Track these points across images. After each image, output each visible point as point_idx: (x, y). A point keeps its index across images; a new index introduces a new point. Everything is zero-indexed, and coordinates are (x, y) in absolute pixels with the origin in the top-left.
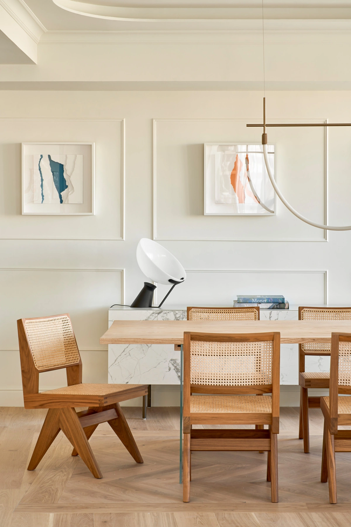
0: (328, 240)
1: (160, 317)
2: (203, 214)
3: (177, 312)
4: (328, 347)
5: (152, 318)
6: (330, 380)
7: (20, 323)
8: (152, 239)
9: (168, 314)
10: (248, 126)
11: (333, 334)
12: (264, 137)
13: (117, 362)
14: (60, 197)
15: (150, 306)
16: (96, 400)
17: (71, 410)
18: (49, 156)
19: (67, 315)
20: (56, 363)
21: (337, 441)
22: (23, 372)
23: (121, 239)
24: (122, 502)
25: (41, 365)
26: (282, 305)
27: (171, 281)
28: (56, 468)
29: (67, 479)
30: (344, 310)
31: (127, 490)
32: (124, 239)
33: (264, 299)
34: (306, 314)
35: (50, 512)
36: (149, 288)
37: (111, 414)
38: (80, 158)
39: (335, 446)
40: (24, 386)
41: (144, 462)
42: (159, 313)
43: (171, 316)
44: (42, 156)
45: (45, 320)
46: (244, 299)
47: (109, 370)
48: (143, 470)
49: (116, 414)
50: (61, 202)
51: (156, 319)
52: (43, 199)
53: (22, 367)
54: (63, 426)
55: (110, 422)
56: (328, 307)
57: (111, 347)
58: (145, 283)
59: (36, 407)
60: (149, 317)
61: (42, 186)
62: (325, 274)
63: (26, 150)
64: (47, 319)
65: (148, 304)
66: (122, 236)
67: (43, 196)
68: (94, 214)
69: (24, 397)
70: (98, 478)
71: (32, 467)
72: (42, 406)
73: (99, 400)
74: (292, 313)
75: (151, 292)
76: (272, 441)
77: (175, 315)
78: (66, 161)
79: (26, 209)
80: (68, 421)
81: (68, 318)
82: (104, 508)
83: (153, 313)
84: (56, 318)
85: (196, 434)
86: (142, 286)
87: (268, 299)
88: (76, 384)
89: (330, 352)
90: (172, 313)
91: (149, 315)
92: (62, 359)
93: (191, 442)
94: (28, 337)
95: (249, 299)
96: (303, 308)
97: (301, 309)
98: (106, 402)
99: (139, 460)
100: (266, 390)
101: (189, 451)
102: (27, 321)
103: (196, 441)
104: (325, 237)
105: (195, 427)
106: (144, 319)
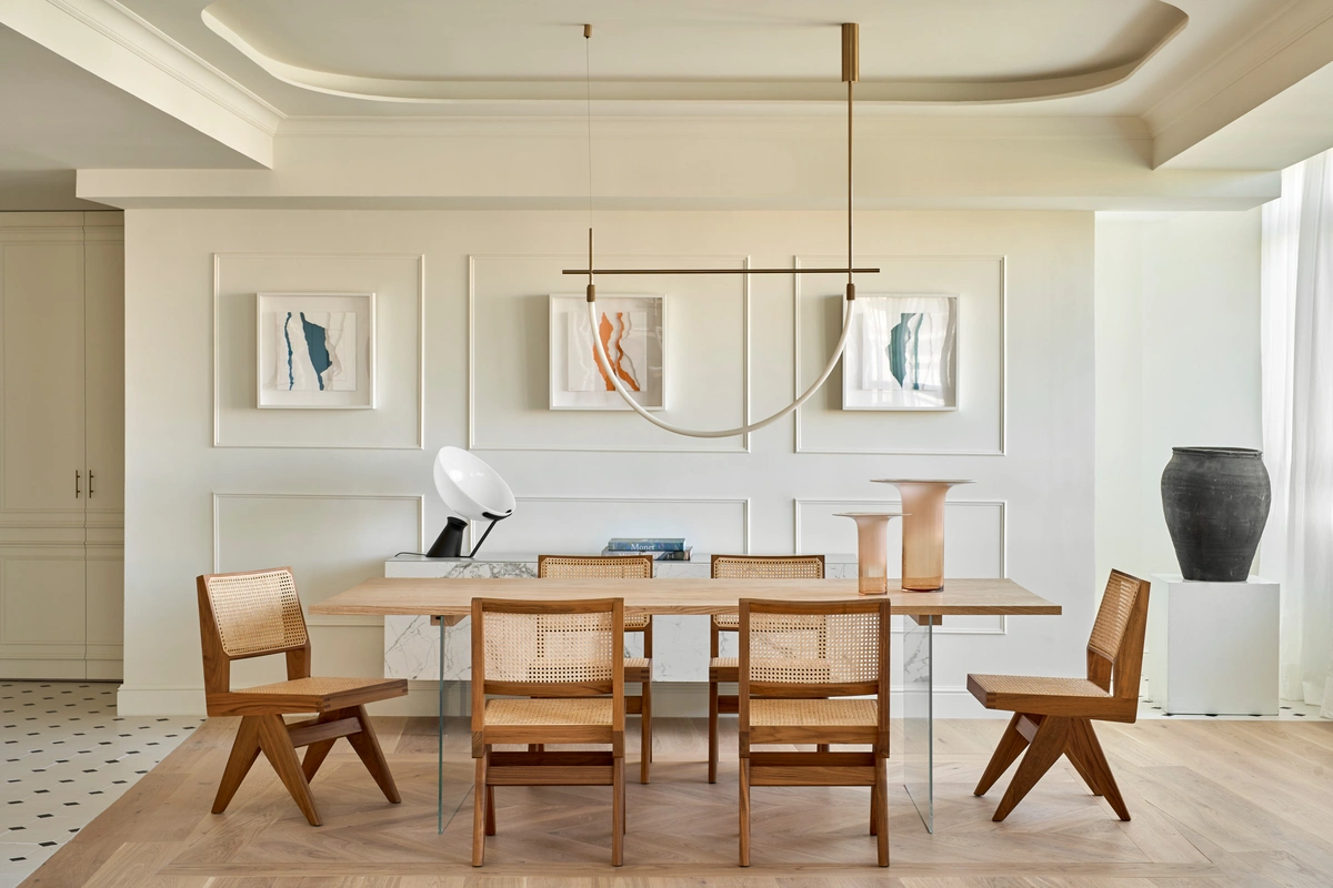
0: (749, 450)
1: (467, 574)
2: (548, 408)
3: (494, 564)
4: (735, 618)
5: (455, 574)
6: (741, 671)
7: (201, 581)
8: (467, 448)
9: (481, 569)
10: (565, 272)
11: (742, 601)
12: (590, 289)
13: (398, 645)
14: (320, 379)
15: (457, 555)
16: (312, 702)
17: (276, 718)
18: (302, 315)
19: (289, 569)
20: (263, 645)
21: (755, 768)
22: (205, 658)
23: (417, 447)
24: (331, 861)
25: (234, 647)
26: (679, 554)
27: (486, 515)
28: (257, 810)
29: (265, 827)
30: (782, 560)
31: (349, 843)
32: (423, 447)
33: (650, 545)
34: (722, 567)
35: (210, 875)
36: (455, 526)
37: (351, 725)
38: (350, 319)
39: (751, 776)
40: (207, 681)
41: (403, 801)
42: (465, 567)
43: (485, 572)
44: (290, 314)
45: (247, 576)
46: (619, 544)
47: (386, 657)
48: (399, 812)
49: (358, 725)
50: (322, 387)
51: (461, 576)
52: (292, 383)
53: (204, 651)
54: (263, 745)
55: (350, 738)
56: (749, 554)
57: (389, 619)
58: (449, 518)
59: (224, 714)
60: (450, 573)
61: (290, 362)
62: (745, 505)
63: (263, 305)
64: (252, 576)
65: (453, 553)
66: (419, 443)
67: (292, 378)
68: (374, 407)
69: (207, 699)
70: (315, 826)
71: (219, 807)
72: (233, 712)
73: (317, 703)
74: (697, 567)
75: (457, 533)
76: (616, 769)
77: (492, 570)
78: (329, 320)
79: (265, 398)
80: (271, 735)
81: (289, 574)
82: (300, 869)
83: (457, 566)
84: (268, 574)
85: (497, 760)
86: (445, 523)
87: (657, 544)
88: (300, 678)
89: (737, 626)
90: (487, 566)
91: (449, 569)
92: (279, 638)
93: (487, 771)
94: (212, 604)
95: (626, 545)
96: (718, 556)
97: (714, 558)
98: (329, 706)
99: (393, 799)
100: (604, 689)
101: (484, 786)
102: (212, 579)
103: (496, 770)
104: (745, 445)
105: (496, 748)
106: (443, 576)
